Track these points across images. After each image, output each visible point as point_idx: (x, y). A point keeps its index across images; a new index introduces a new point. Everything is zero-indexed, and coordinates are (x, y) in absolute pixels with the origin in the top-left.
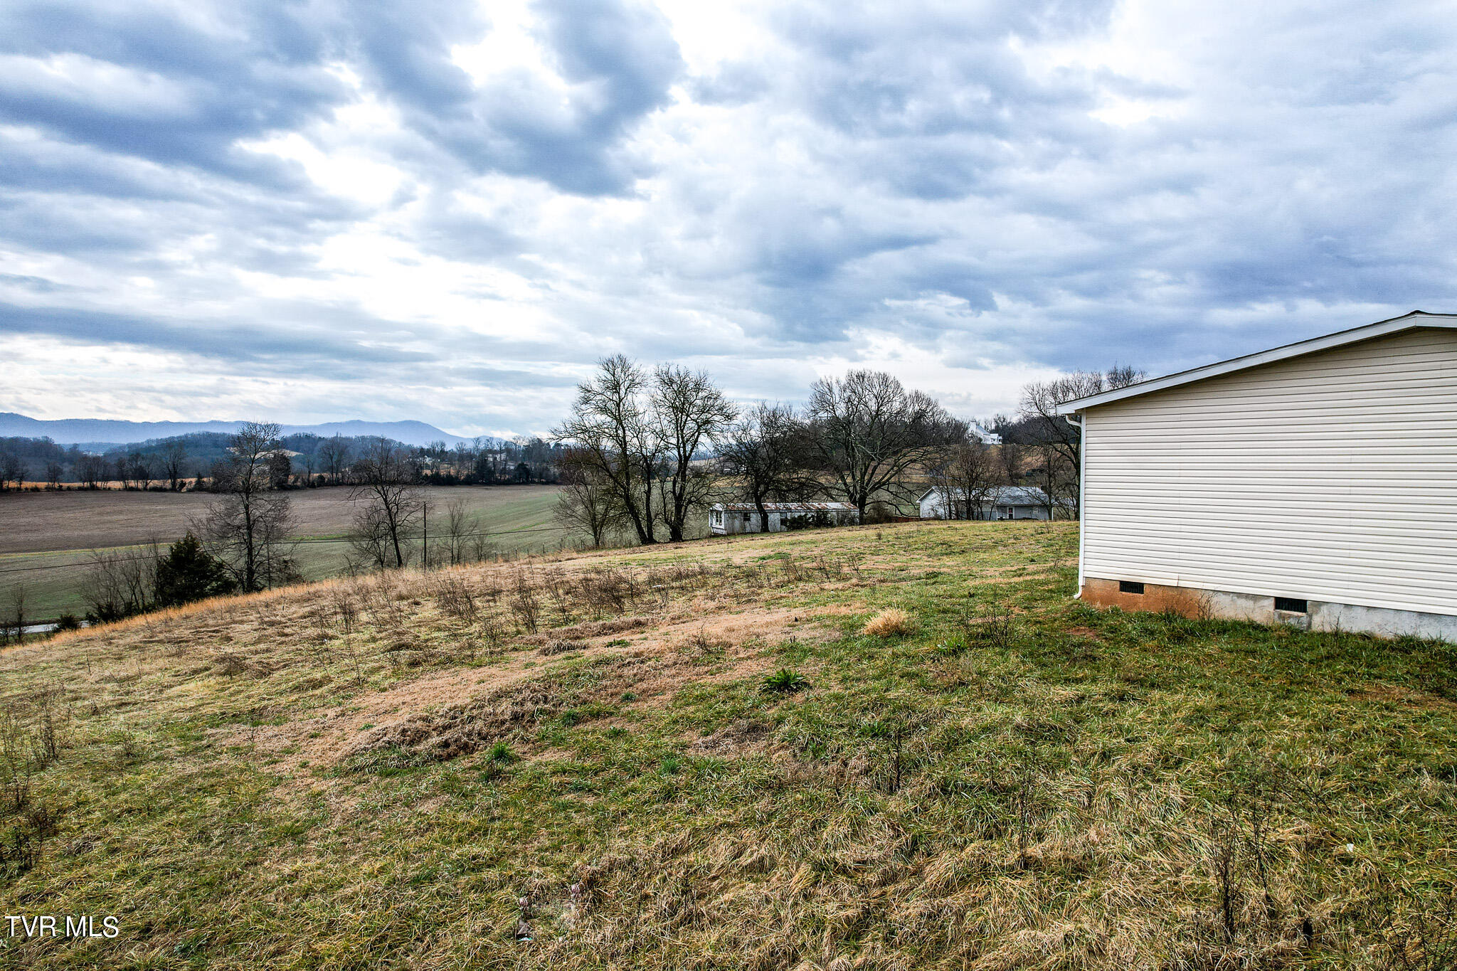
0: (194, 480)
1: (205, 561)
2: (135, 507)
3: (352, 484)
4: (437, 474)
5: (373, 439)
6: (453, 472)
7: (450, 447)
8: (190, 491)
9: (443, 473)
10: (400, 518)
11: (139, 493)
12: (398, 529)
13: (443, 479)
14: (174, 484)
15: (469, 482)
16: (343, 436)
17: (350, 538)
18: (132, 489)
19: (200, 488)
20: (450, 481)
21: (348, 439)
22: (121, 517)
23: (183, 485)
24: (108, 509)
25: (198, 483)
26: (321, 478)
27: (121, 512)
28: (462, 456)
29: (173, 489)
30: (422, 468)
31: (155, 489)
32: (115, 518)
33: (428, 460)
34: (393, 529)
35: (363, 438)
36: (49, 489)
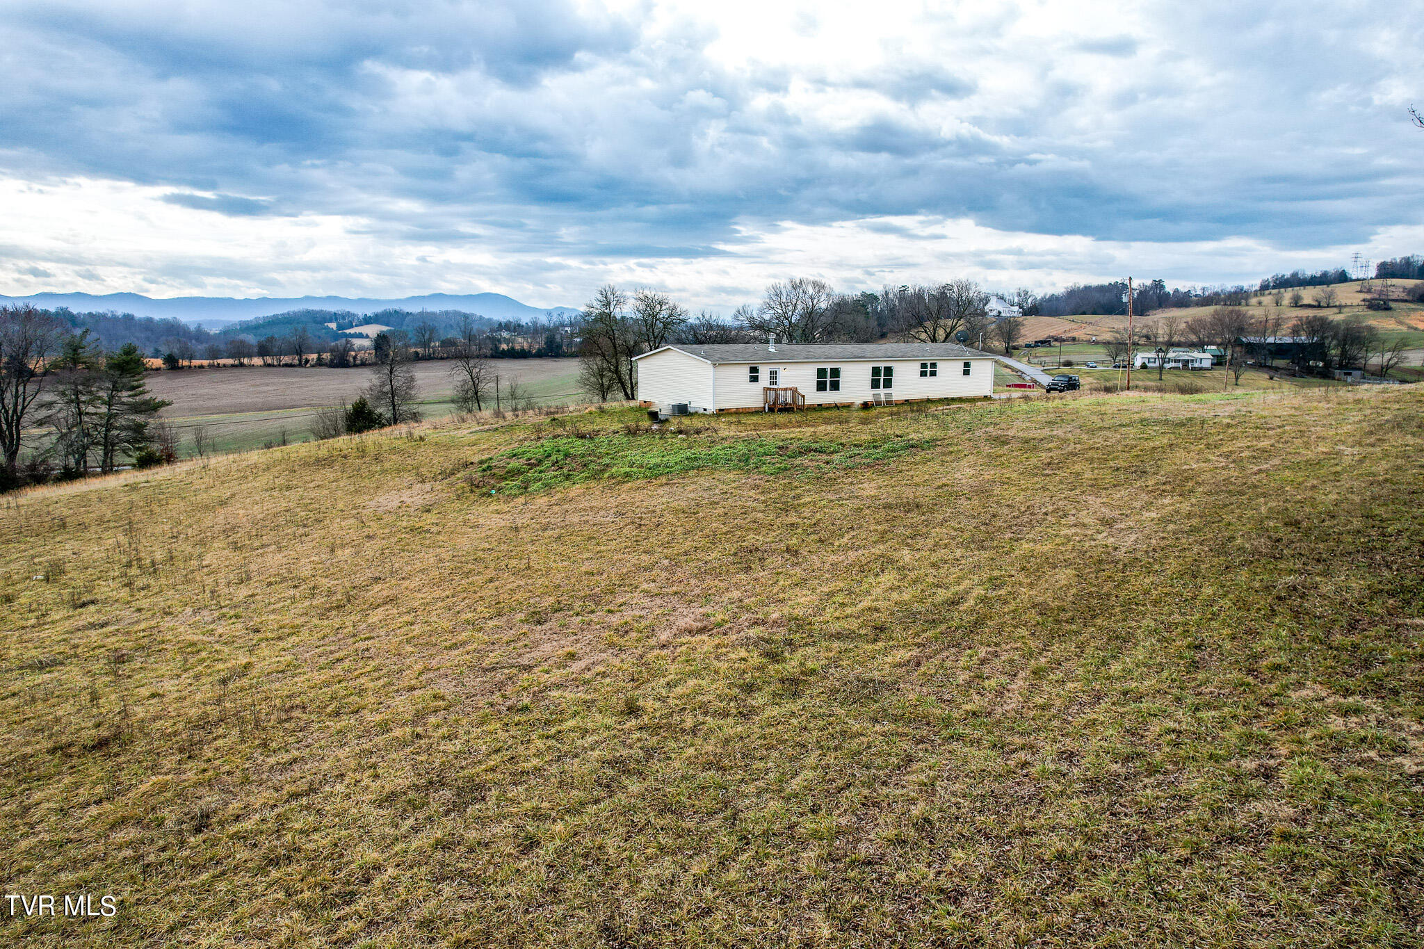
0: (315, 356)
1: (371, 413)
2: (276, 380)
3: (442, 358)
4: (513, 348)
5: (456, 313)
6: (526, 346)
7: (525, 320)
8: (313, 366)
9: (517, 347)
10: (481, 386)
11: (275, 369)
12: (479, 394)
13: (518, 352)
14: (300, 361)
15: (540, 355)
16: (429, 310)
17: (453, 401)
18: (269, 365)
19: (320, 363)
20: (523, 355)
21: (434, 314)
22: (270, 388)
23: (307, 361)
24: (258, 381)
25: (319, 359)
26: (417, 353)
27: (267, 385)
28: (534, 330)
29: (300, 365)
30: (500, 342)
31: (286, 365)
32: (265, 388)
33: (505, 334)
34: (476, 393)
35: (447, 313)
36: (211, 366)
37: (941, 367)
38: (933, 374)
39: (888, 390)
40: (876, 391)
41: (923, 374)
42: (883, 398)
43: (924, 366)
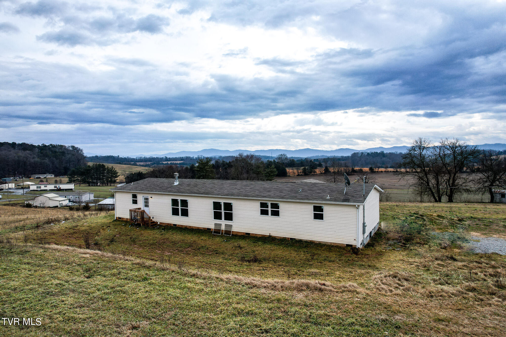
36: (385, 171)
37: (283, 208)
38: (276, 213)
39: (229, 222)
40: (218, 221)
41: (264, 212)
42: (223, 228)
43: (263, 205)
